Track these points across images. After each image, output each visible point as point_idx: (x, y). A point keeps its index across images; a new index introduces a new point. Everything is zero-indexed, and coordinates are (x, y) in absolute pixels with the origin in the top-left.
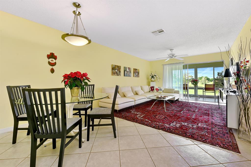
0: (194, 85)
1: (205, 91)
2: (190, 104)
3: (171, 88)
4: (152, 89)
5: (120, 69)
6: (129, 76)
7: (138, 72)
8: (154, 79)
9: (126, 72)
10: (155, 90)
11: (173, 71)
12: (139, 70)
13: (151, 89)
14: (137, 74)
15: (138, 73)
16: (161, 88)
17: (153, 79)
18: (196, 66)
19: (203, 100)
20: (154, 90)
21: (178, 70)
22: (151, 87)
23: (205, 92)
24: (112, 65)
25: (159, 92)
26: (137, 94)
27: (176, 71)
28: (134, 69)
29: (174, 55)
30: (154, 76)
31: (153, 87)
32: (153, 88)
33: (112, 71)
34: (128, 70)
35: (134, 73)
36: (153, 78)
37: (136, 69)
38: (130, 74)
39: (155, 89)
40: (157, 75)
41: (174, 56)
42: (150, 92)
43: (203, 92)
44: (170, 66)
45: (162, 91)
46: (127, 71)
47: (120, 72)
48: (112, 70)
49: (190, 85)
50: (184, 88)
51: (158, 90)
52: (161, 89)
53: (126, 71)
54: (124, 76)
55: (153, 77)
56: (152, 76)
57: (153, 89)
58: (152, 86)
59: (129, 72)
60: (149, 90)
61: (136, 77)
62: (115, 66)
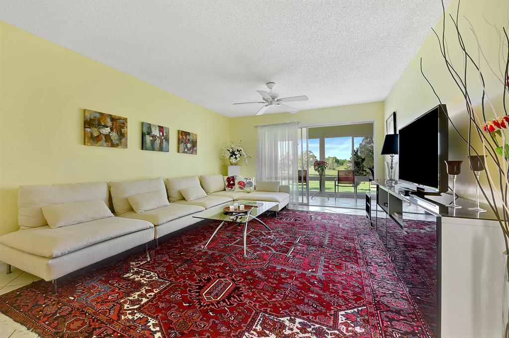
0: (318, 172)
1: (338, 183)
2: (311, 218)
3: (273, 180)
4: (230, 183)
5: (123, 127)
6: (161, 149)
7: (192, 141)
8: (236, 158)
9: (148, 139)
10: (237, 186)
11: (279, 143)
12: (196, 135)
13: (227, 184)
14: (189, 145)
15: (194, 144)
16: (251, 181)
17: (233, 160)
18: (323, 134)
19: (334, 203)
20: (234, 184)
21: (288, 141)
22: (228, 178)
23: (338, 186)
24: (85, 110)
25: (247, 189)
26: (184, 199)
27: (284, 142)
28: (179, 131)
29: (276, 97)
30: (235, 153)
31: (233, 179)
32: (234, 181)
33: (85, 130)
34: (156, 132)
35: (179, 143)
36: (234, 156)
37: (187, 134)
38: (165, 143)
39: (236, 182)
40: (242, 150)
41: (276, 99)
42: (225, 190)
43: (335, 185)
44: (272, 130)
45: (252, 188)
46: (154, 136)
47: (122, 135)
48: (85, 127)
49: (312, 171)
50: (300, 179)
51: (243, 184)
52: (250, 184)
53: (149, 134)
54: (142, 149)
55: (233, 154)
56: (231, 150)
57: (232, 182)
58: (230, 175)
59: (160, 138)
60: (222, 187)
61: (186, 153)
62: (98, 116)
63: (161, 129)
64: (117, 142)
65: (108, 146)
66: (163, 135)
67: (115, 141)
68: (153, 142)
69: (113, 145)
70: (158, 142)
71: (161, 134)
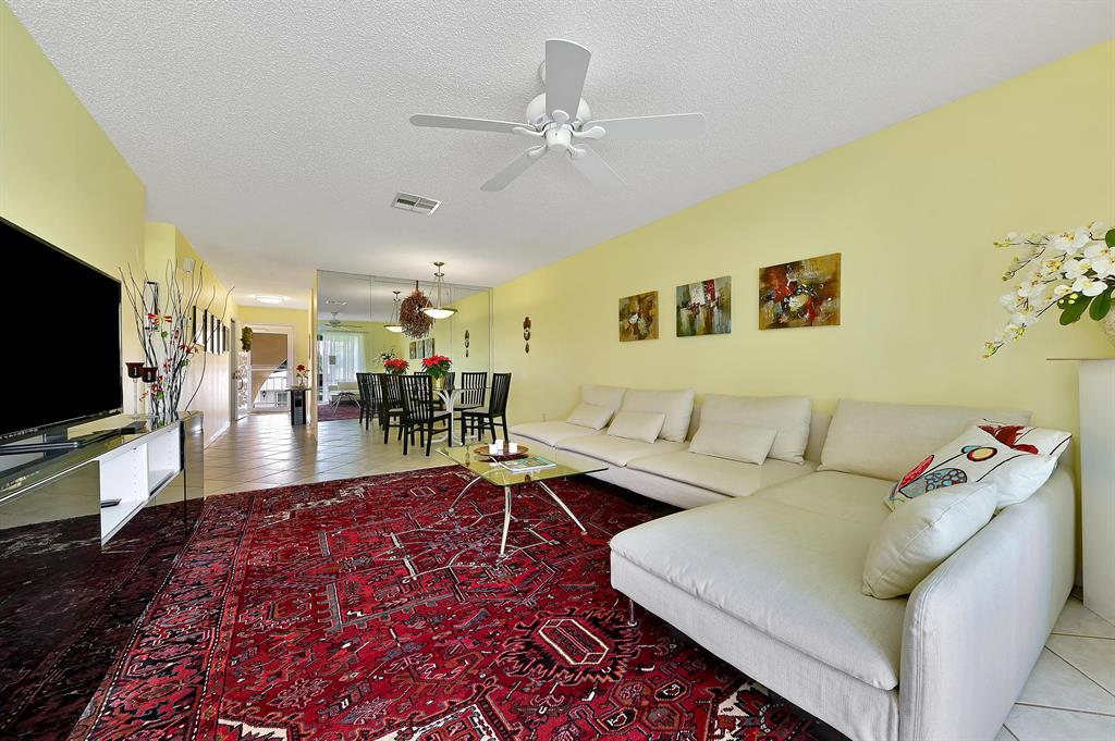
5: (649, 309)
9: (684, 313)
14: (796, 302)
24: (619, 300)
33: (621, 324)
38: (718, 315)
46: (694, 307)
48: (620, 320)
53: (687, 305)
54: (679, 336)
59: (706, 306)
62: (627, 302)
63: (709, 286)
64: (645, 331)
65: (636, 339)
66: (713, 298)
67: (643, 332)
68: (692, 320)
69: (641, 338)
70: (701, 316)
71: (709, 298)
